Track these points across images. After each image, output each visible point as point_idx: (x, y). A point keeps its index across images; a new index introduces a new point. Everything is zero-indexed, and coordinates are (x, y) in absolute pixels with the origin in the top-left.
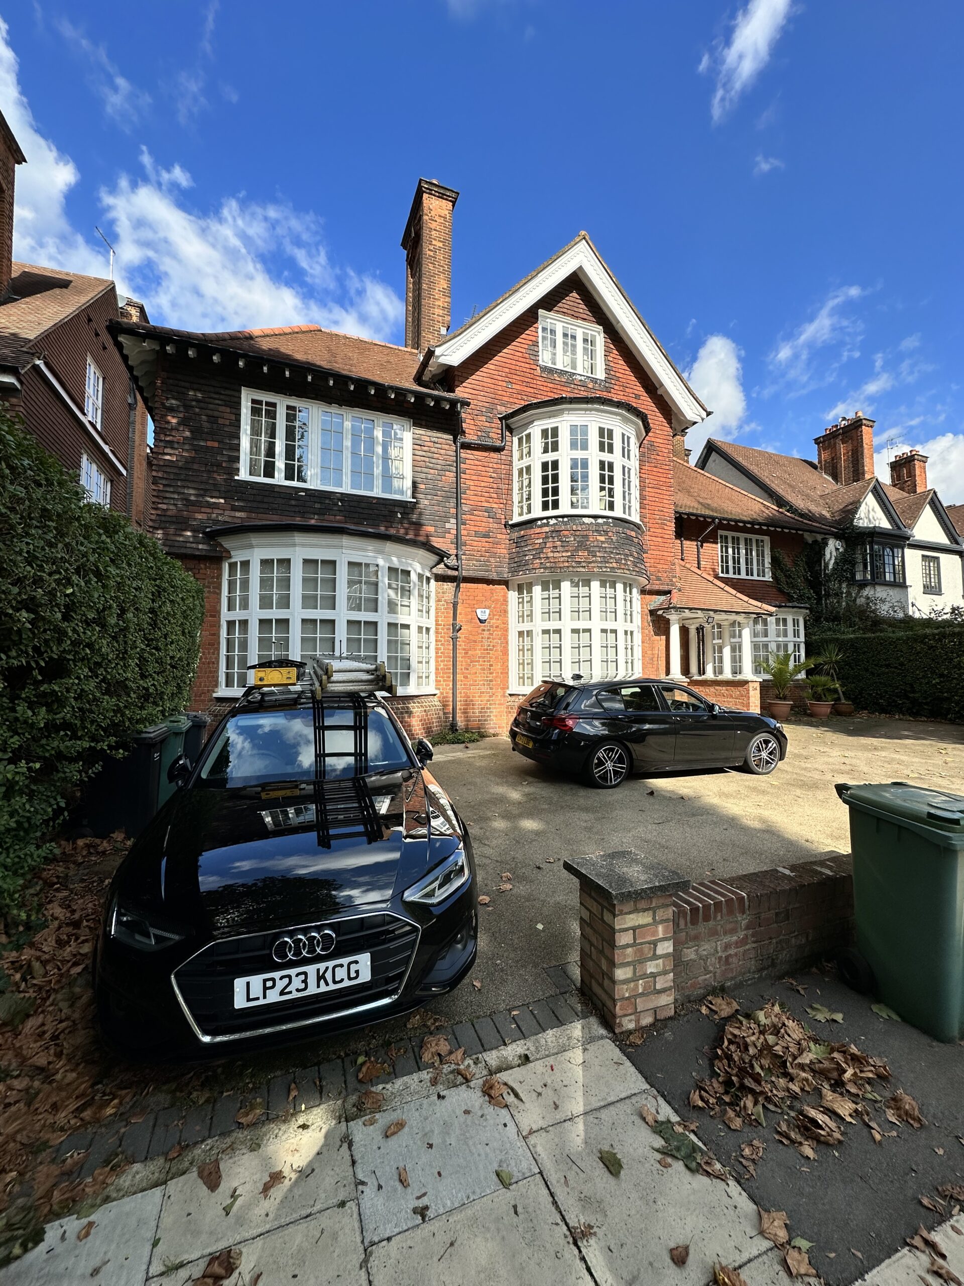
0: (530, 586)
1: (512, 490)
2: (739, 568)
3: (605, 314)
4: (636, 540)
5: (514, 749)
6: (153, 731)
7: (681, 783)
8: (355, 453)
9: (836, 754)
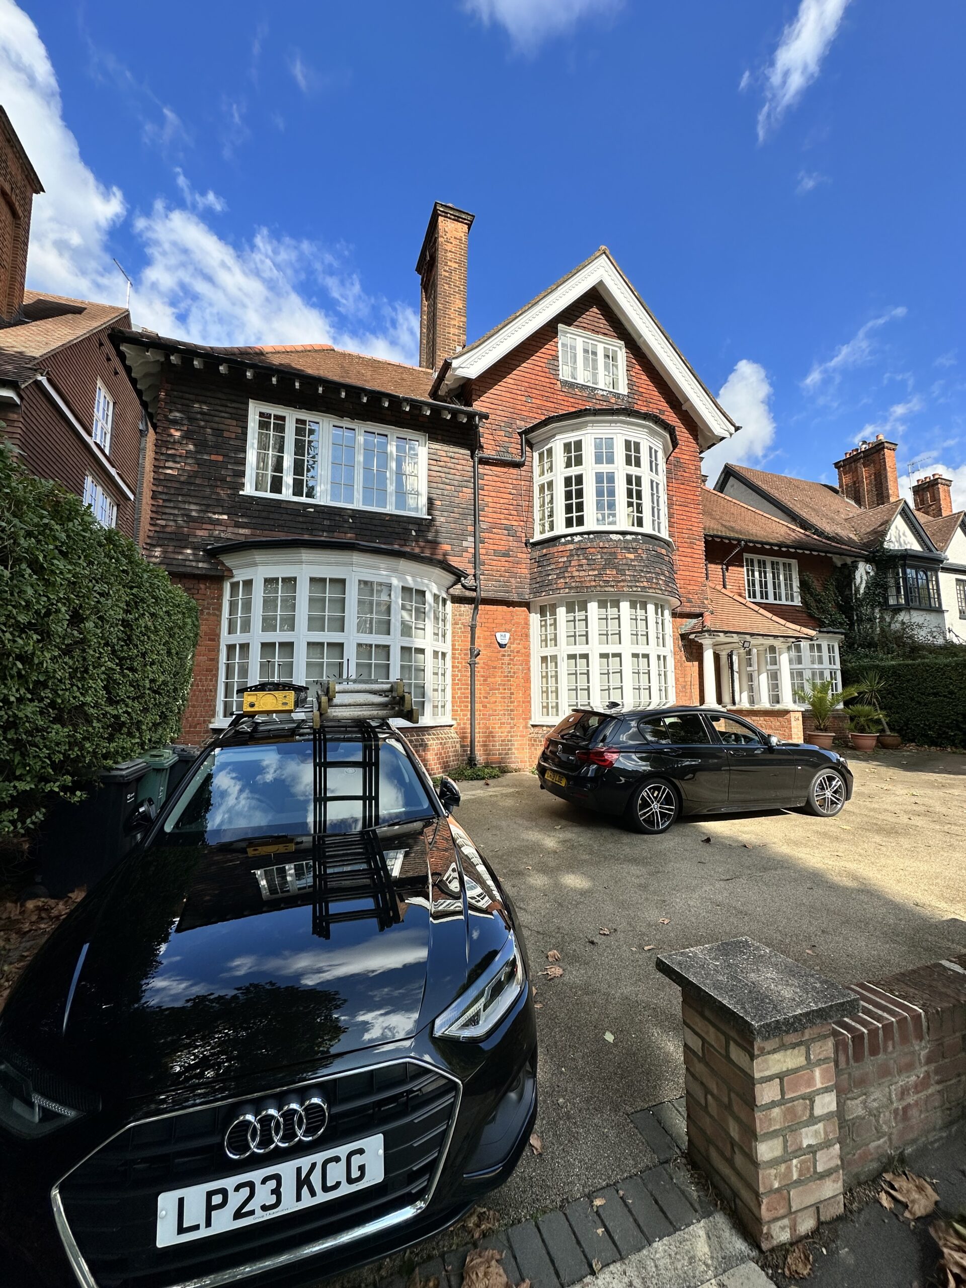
0: (553, 608)
1: (532, 507)
2: (766, 593)
4: (667, 558)
5: (542, 787)
6: (126, 768)
7: (737, 827)
8: (367, 469)
9: (902, 792)
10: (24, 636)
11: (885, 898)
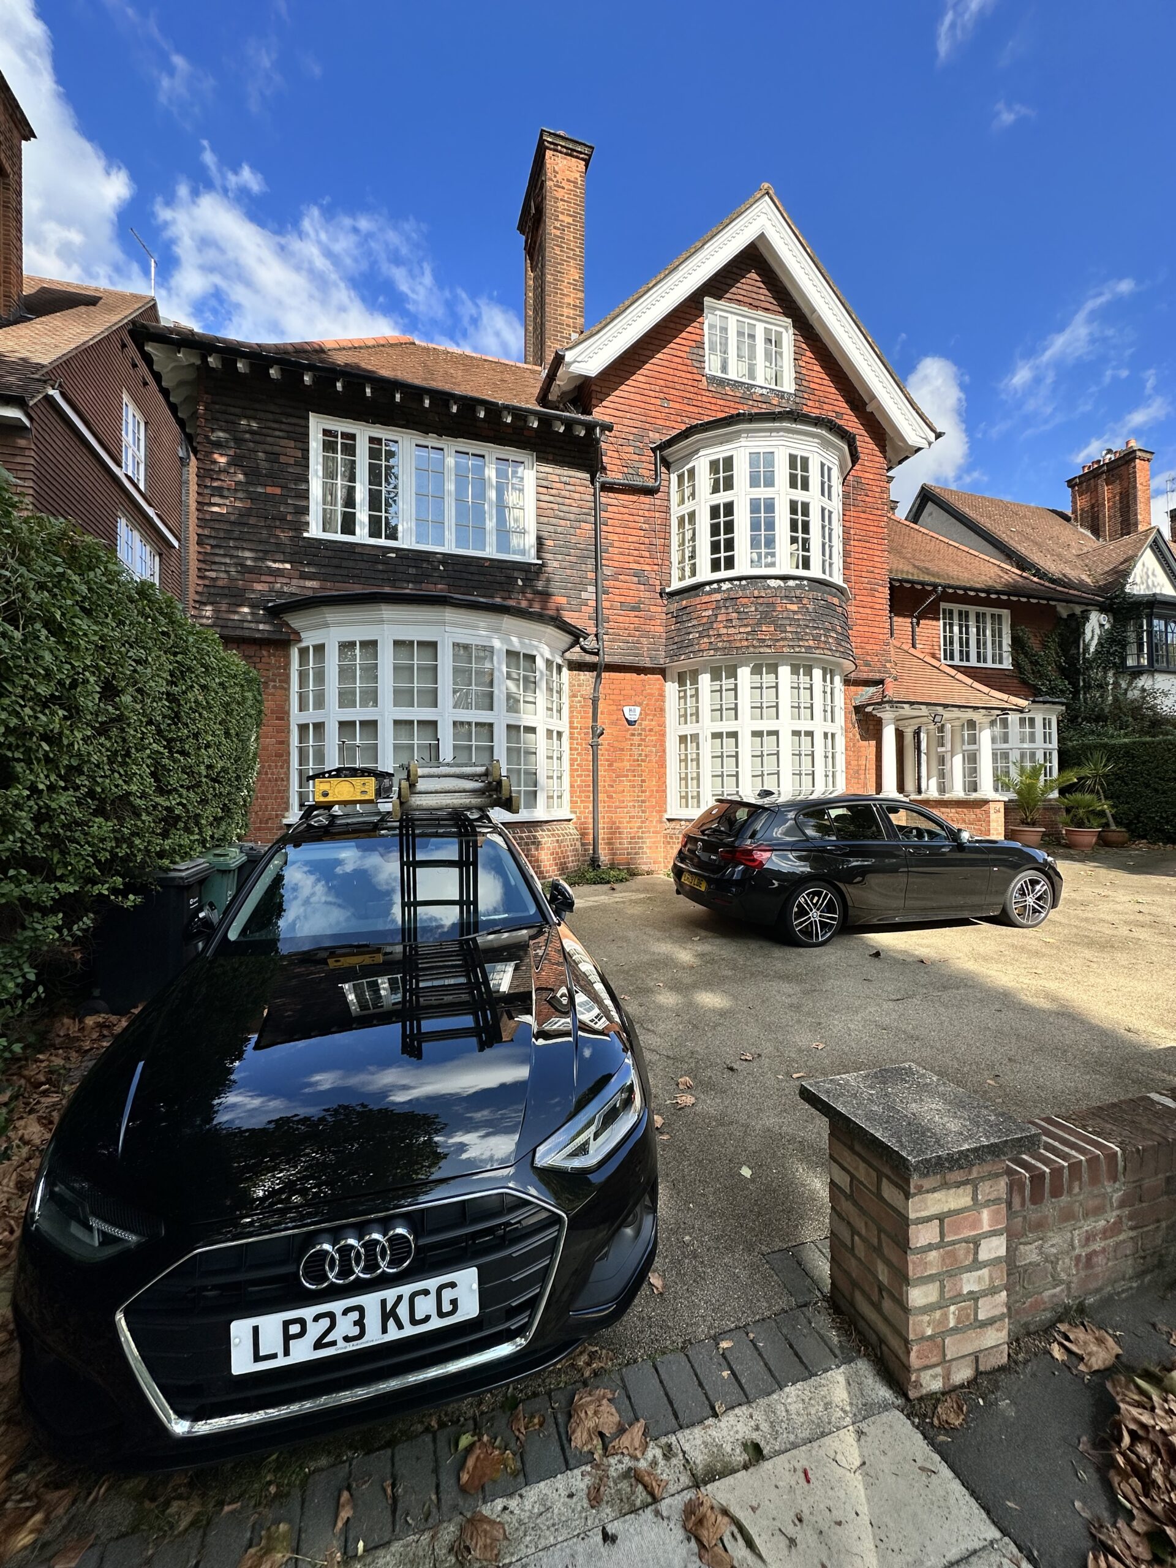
0: (695, 675)
1: (669, 546)
2: (968, 653)
3: (794, 302)
4: (839, 610)
5: (678, 892)
6: (185, 869)
7: (914, 939)
8: (460, 500)
9: (1124, 899)
10: (47, 711)
11: (1089, 1023)
